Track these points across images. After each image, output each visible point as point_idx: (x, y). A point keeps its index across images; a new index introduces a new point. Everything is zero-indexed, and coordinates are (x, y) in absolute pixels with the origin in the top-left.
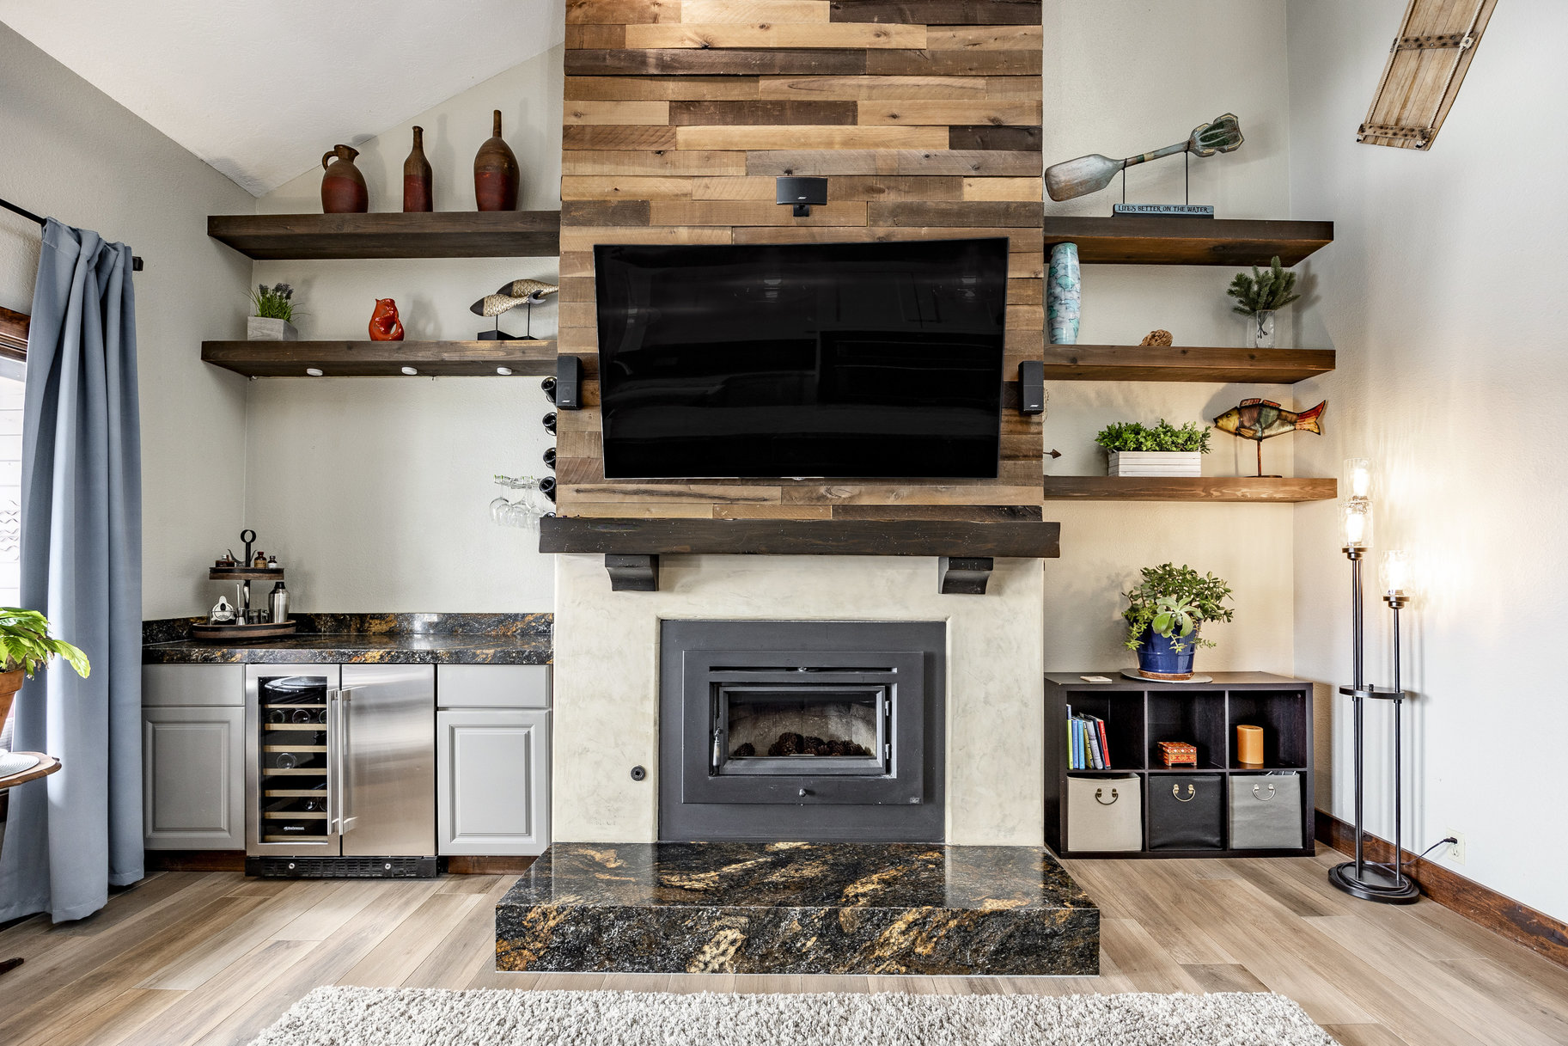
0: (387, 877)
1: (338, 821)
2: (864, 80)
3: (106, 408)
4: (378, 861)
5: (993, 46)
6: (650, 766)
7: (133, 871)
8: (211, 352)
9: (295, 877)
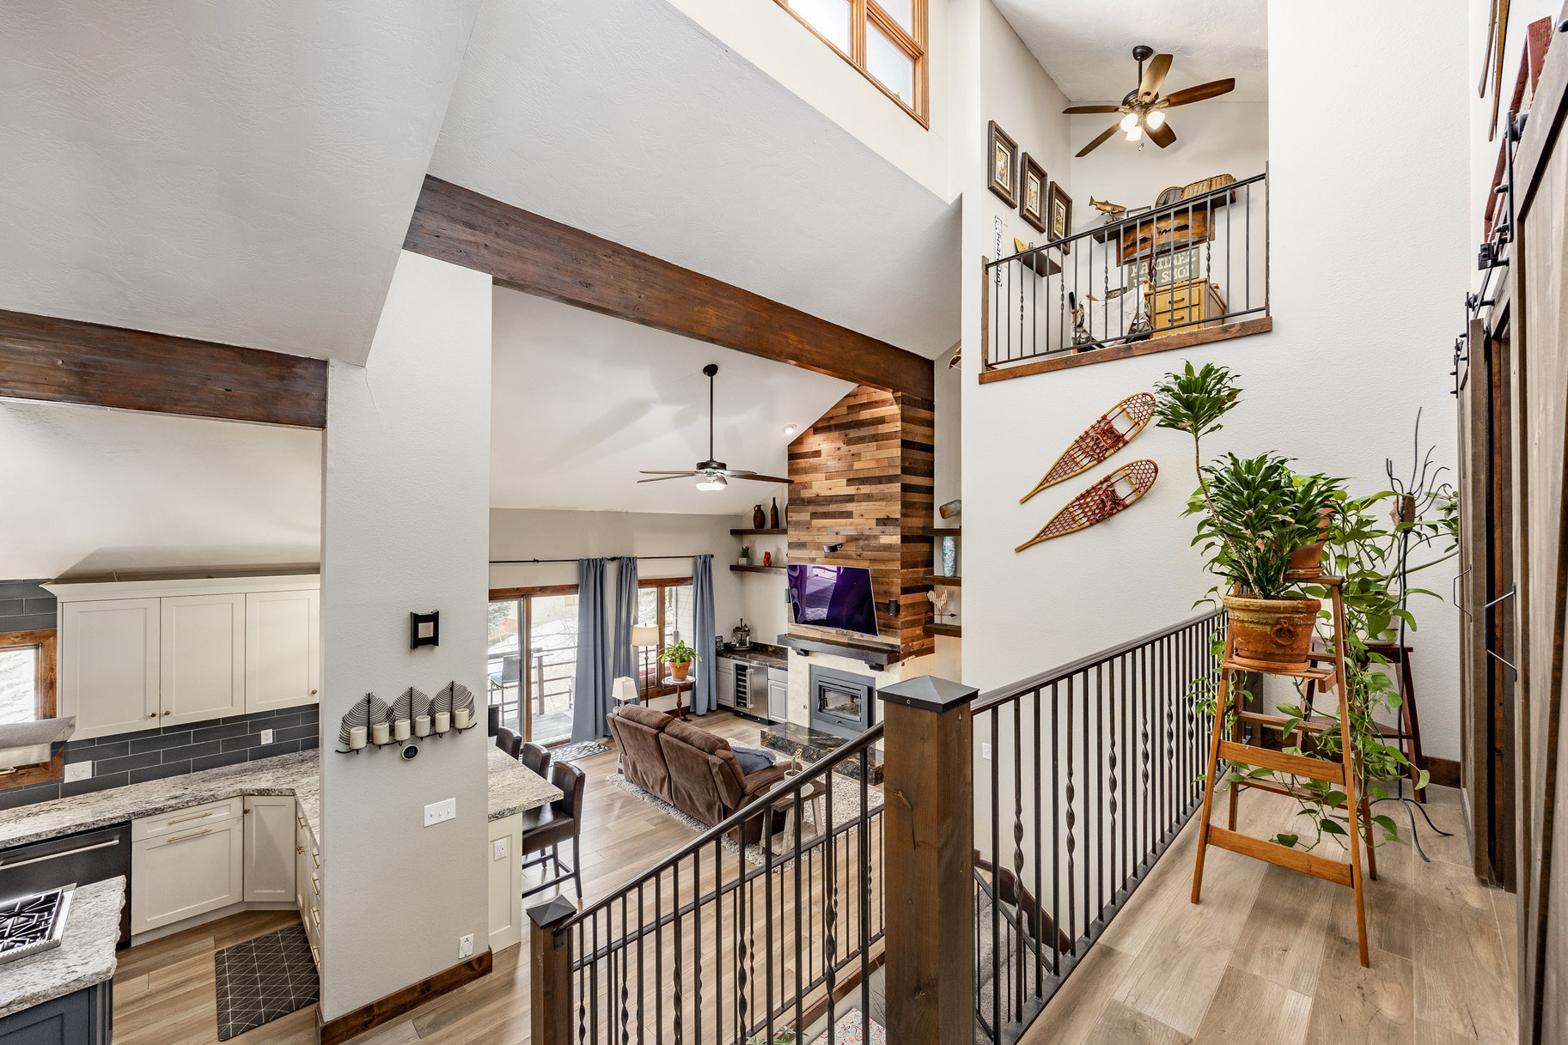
0: (759, 722)
1: (750, 706)
2: (854, 504)
3: (706, 596)
4: (757, 718)
5: (887, 491)
6: (808, 705)
7: (714, 707)
8: (733, 568)
9: (742, 717)
